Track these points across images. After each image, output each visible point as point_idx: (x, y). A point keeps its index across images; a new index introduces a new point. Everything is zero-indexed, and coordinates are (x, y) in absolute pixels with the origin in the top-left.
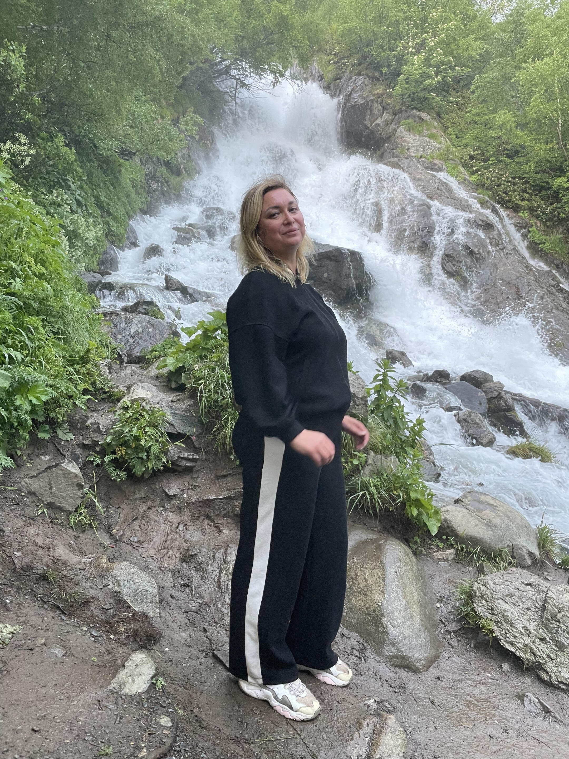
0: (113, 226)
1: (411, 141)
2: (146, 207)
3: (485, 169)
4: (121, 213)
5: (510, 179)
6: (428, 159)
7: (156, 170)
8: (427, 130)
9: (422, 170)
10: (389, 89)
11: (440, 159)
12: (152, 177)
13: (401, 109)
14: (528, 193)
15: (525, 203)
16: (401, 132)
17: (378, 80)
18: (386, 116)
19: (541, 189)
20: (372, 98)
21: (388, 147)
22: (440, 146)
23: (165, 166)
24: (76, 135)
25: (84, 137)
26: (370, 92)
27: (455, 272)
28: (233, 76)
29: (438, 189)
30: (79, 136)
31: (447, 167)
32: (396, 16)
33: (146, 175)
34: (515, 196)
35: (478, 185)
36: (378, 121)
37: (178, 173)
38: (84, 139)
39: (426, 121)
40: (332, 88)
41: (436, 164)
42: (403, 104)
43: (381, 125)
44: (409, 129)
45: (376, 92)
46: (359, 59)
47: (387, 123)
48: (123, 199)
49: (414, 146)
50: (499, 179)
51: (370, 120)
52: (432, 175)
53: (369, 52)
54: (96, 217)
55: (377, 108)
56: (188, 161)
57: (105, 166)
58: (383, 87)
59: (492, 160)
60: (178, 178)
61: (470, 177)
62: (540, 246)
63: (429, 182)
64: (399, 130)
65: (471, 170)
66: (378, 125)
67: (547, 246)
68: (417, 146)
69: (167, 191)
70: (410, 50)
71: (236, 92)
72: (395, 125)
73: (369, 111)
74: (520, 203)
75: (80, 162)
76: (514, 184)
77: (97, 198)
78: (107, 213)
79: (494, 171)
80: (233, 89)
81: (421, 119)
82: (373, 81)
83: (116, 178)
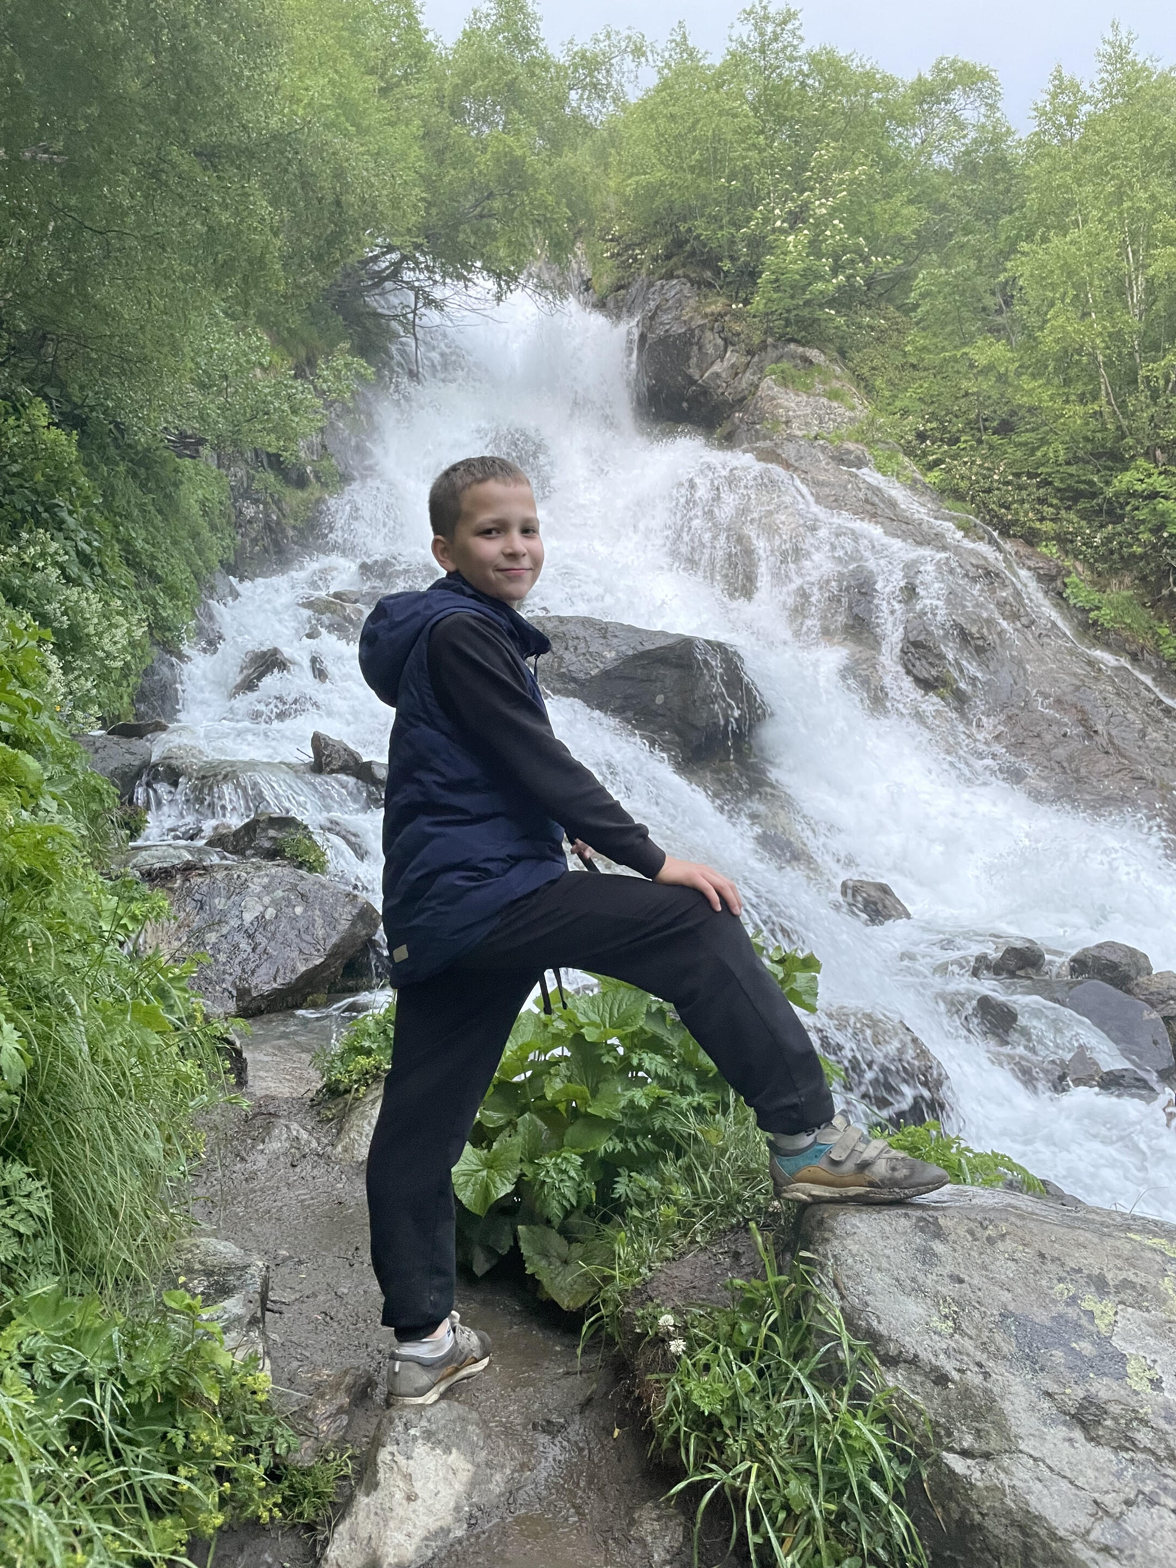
0: (164, 608)
1: (793, 405)
2: (232, 557)
3: (954, 457)
4: (181, 575)
5: (1010, 477)
6: (832, 442)
7: (251, 478)
8: (823, 383)
9: (828, 464)
10: (737, 302)
11: (857, 441)
12: (244, 493)
13: (765, 341)
14: (1051, 505)
15: (1047, 527)
16: (770, 388)
17: (710, 285)
18: (731, 357)
19: (1078, 495)
20: (701, 322)
21: (741, 420)
22: (852, 414)
23: (272, 468)
24: (75, 404)
25: (92, 409)
26: (696, 310)
27: (937, 679)
28: (407, 283)
29: (867, 501)
30: (82, 406)
31: (875, 457)
32: (744, 158)
33: (232, 488)
34: (1026, 514)
35: (943, 492)
36: (717, 368)
37: (301, 482)
38: (94, 414)
39: (819, 365)
40: (611, 305)
41: (849, 452)
42: (768, 331)
43: (724, 375)
44: (785, 381)
45: (708, 310)
46: (666, 247)
47: (736, 372)
48: (186, 545)
49: (799, 416)
50: (985, 477)
51: (698, 366)
52: (850, 474)
53: (689, 230)
54: (125, 588)
55: (712, 341)
56: (322, 457)
57: (142, 472)
58: (722, 300)
59: (966, 441)
60: (300, 494)
61: (925, 475)
62: (1092, 615)
63: (845, 488)
64: (763, 385)
65: (924, 461)
66: (718, 375)
67: (1105, 615)
68: (806, 415)
69: (278, 523)
70: (778, 223)
71: (415, 314)
72: (754, 374)
73: (695, 348)
74: (1037, 525)
75: (86, 465)
76: (1020, 488)
77: (127, 544)
78: (150, 576)
79: (973, 462)
80: (408, 310)
81: (807, 361)
82: (699, 288)
83: (168, 496)
